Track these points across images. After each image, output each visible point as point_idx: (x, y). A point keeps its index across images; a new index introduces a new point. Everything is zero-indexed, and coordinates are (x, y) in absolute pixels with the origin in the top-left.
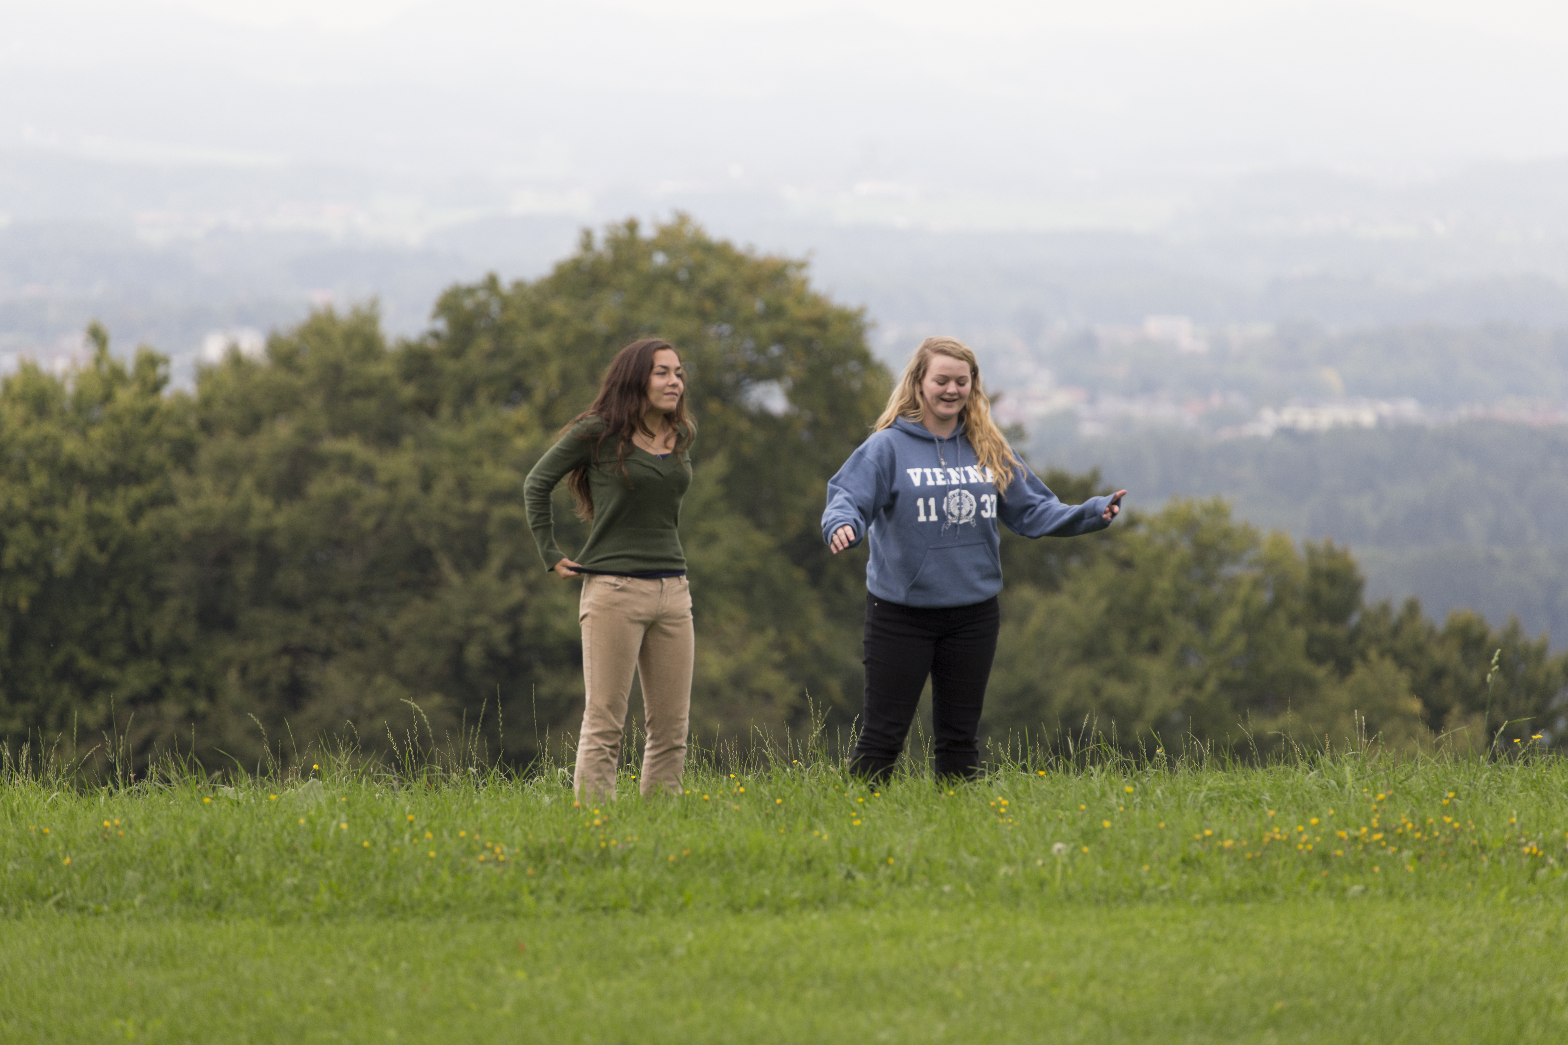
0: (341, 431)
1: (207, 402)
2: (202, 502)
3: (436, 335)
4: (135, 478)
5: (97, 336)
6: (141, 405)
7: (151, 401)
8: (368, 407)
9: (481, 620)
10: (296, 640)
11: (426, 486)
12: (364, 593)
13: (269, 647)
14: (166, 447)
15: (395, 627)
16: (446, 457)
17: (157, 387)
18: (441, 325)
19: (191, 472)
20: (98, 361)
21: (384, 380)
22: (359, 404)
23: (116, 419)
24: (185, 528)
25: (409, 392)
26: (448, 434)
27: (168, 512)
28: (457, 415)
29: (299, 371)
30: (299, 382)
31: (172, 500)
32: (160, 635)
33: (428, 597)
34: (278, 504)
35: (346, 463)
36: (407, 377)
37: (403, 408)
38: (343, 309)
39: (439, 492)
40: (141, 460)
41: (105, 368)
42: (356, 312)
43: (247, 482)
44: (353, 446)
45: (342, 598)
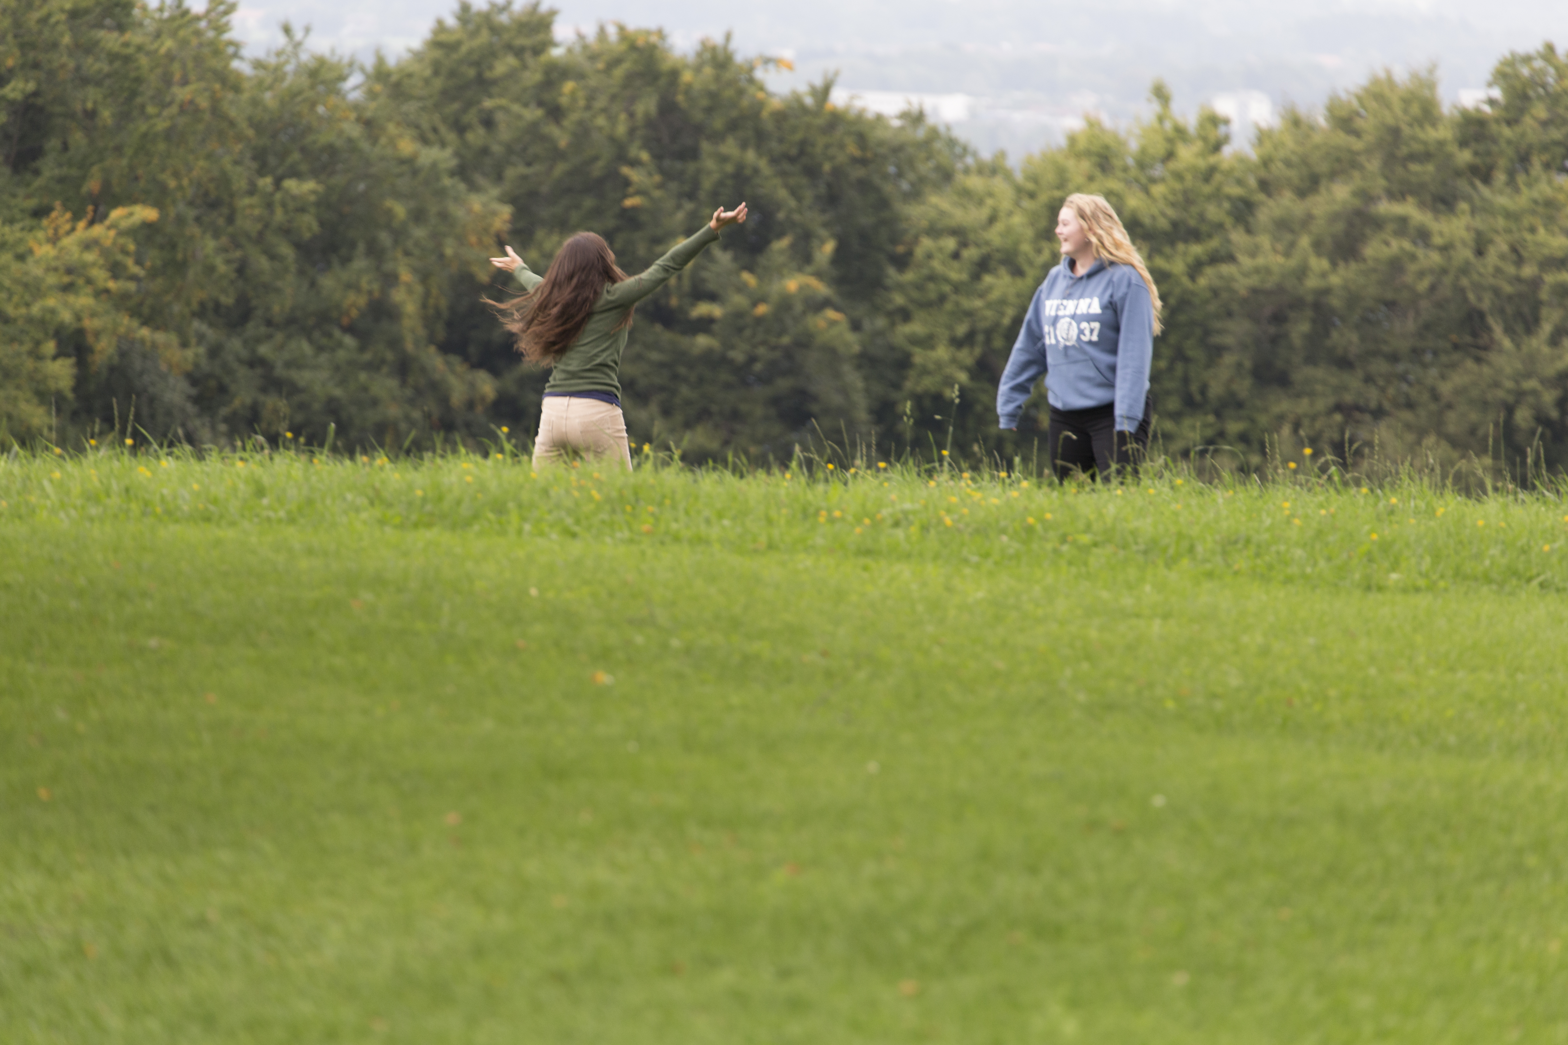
0: (1397, 194)
1: (1266, 162)
2: (1260, 261)
3: (1492, 102)
4: (1195, 235)
5: (1161, 94)
6: (1202, 164)
7: (1212, 160)
8: (1425, 171)
9: (1531, 384)
10: (1348, 398)
11: (1480, 252)
12: (1416, 353)
13: (1321, 404)
14: (1227, 205)
15: (1446, 388)
16: (1501, 222)
17: (1217, 147)
18: (1496, 93)
19: (1249, 231)
20: (1161, 119)
21: (1441, 144)
22: (1414, 167)
23: (1179, 176)
24: (1243, 284)
25: (1465, 157)
26: (1503, 201)
27: (1226, 269)
28: (1511, 182)
29: (1357, 133)
30: (1357, 145)
31: (1231, 258)
32: (1216, 389)
33: (1478, 360)
34: (1334, 264)
35: (1402, 225)
36: (1463, 143)
37: (1458, 173)
38: (1401, 76)
39: (1492, 258)
40: (1202, 217)
41: (1168, 126)
42: (1415, 76)
43: (1305, 242)
44: (1409, 209)
45: (1394, 358)
